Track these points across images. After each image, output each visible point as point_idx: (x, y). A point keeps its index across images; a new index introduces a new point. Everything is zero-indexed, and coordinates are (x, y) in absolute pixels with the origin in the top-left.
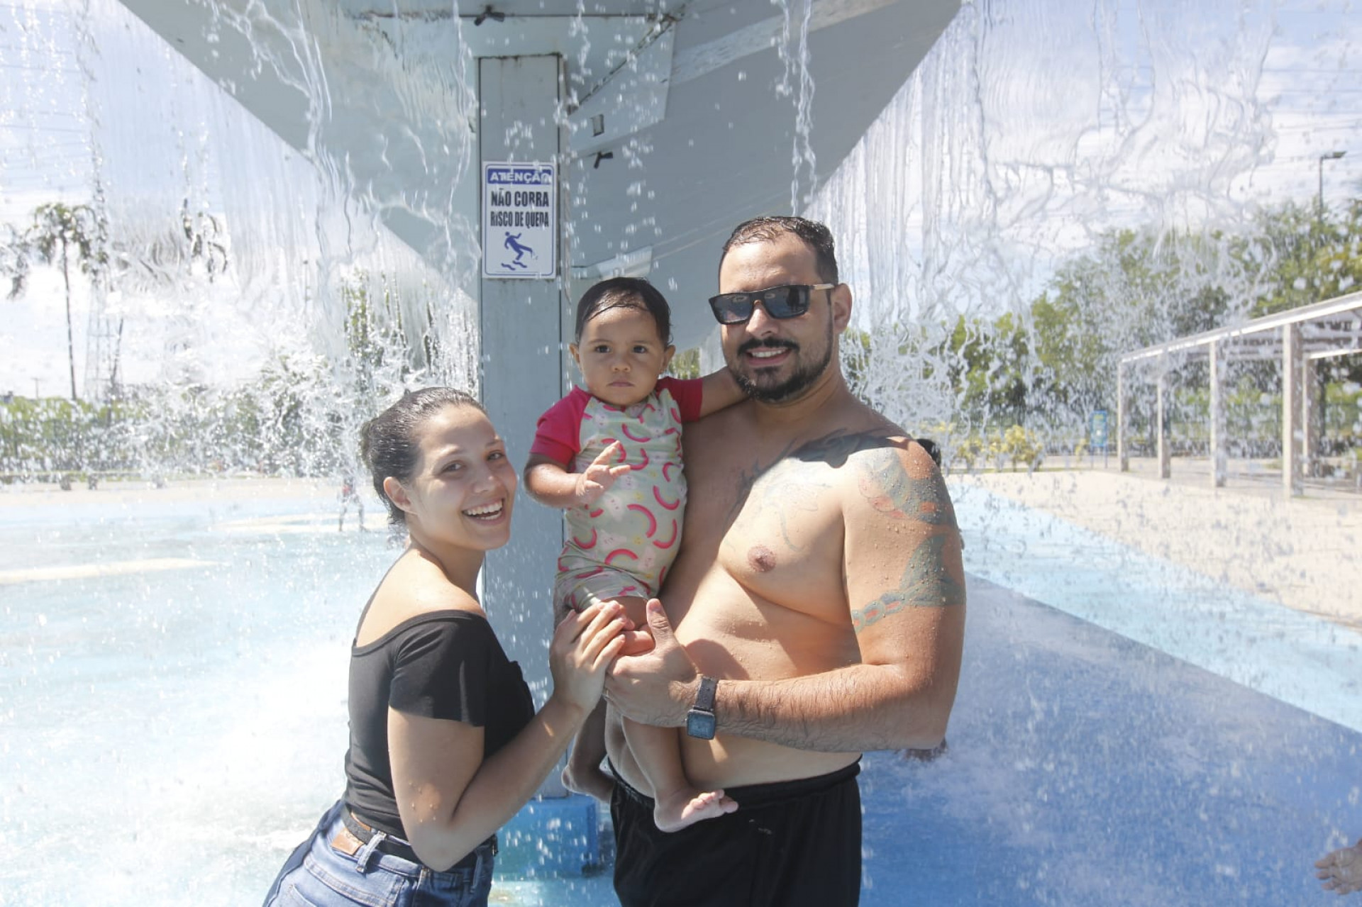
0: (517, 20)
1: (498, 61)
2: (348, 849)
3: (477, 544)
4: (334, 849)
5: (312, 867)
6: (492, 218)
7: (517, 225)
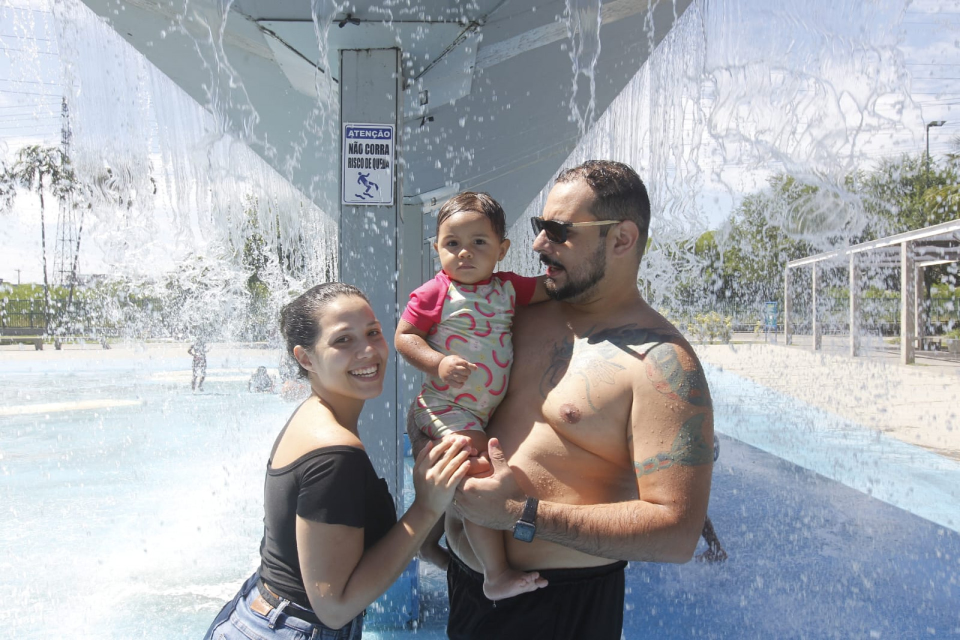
0: (369, 24)
1: (355, 53)
2: (263, 612)
3: (359, 395)
4: (252, 611)
5: (236, 622)
6: (349, 162)
7: (366, 168)
